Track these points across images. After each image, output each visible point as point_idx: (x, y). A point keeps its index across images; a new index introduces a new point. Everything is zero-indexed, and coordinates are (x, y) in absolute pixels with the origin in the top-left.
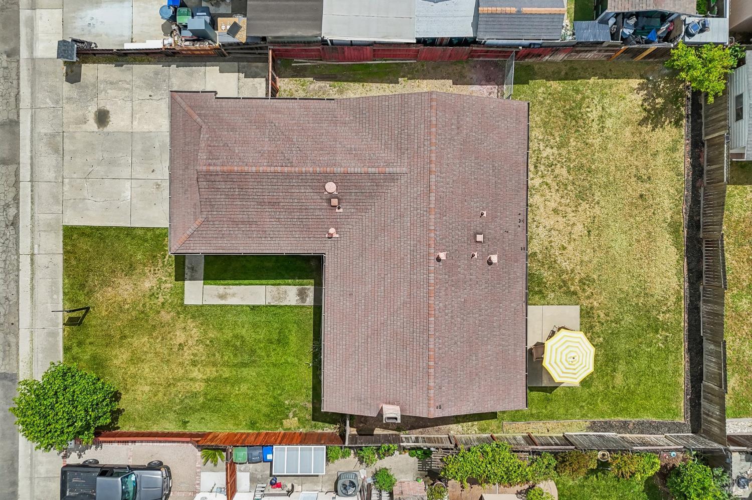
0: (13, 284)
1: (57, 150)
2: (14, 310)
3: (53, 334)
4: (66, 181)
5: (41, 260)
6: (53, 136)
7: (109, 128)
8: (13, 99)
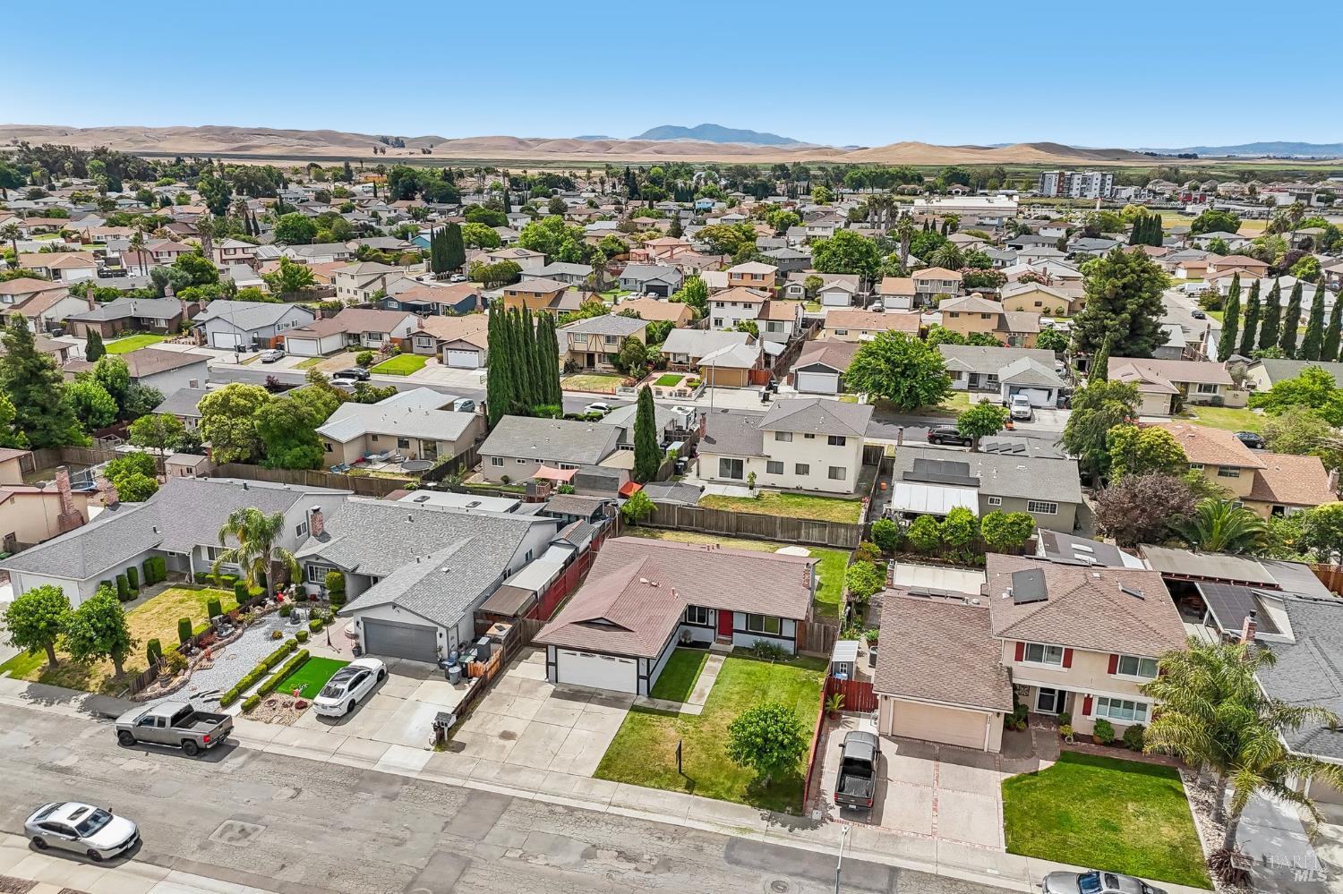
0: (635, 823)
1: (518, 769)
2: (660, 826)
3: (697, 803)
4: (551, 768)
5: (618, 798)
6: (503, 769)
7: (519, 734)
8: (450, 789)
